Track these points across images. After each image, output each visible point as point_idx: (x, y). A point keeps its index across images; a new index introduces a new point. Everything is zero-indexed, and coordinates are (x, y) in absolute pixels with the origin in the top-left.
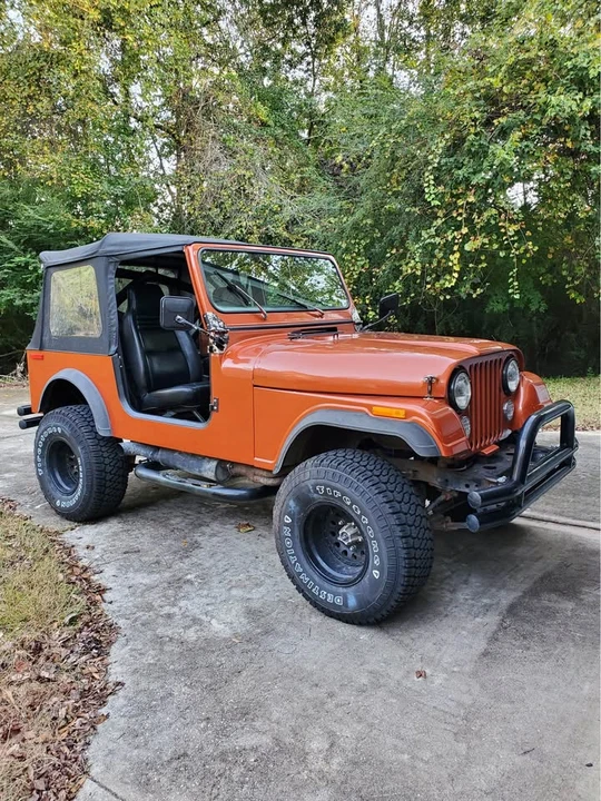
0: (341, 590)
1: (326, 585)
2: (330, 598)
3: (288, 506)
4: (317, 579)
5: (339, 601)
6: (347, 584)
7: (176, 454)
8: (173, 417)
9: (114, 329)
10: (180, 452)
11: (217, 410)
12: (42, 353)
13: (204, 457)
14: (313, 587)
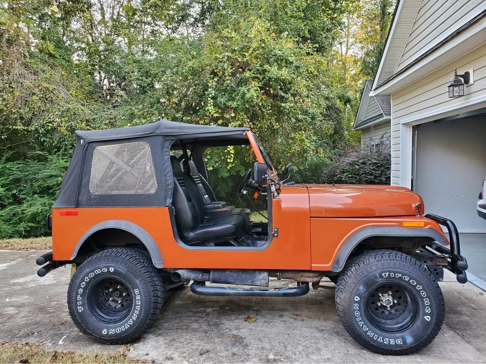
0: (398, 335)
1: (386, 334)
2: (392, 342)
3: (358, 289)
4: (379, 332)
5: (399, 342)
6: (401, 330)
7: (228, 272)
8: (216, 245)
9: (170, 187)
10: (231, 270)
11: (277, 236)
12: (76, 210)
13: (255, 270)
14: (378, 338)
